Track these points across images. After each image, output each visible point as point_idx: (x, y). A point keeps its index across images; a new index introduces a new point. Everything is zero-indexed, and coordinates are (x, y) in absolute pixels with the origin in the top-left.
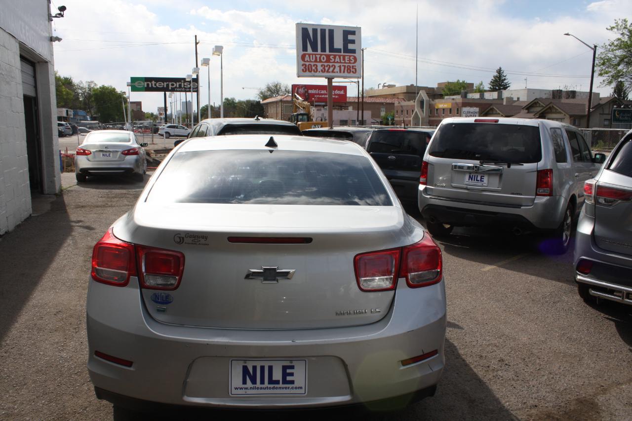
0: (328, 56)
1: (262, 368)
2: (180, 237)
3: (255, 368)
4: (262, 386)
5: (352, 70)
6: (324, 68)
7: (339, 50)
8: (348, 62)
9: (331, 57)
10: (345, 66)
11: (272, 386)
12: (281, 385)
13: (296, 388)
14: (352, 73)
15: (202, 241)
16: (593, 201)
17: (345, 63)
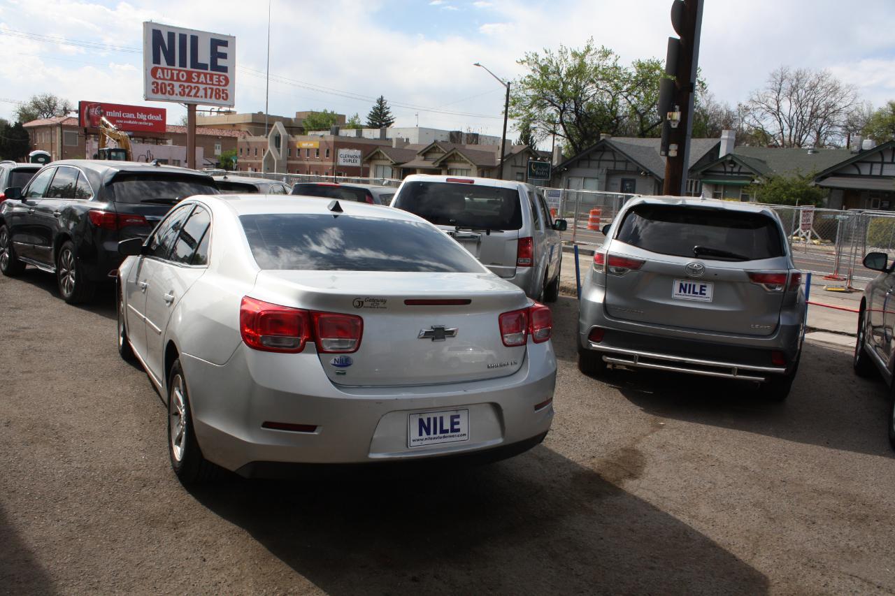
0: (189, 74)
1: (435, 419)
2: (359, 302)
3: (429, 420)
4: (435, 436)
5: (222, 95)
6: (183, 90)
7: (204, 67)
8: (217, 83)
9: (194, 75)
10: (212, 89)
11: (442, 435)
12: (450, 434)
13: (461, 435)
14: (221, 99)
15: (381, 304)
16: (604, 270)
17: (213, 84)
